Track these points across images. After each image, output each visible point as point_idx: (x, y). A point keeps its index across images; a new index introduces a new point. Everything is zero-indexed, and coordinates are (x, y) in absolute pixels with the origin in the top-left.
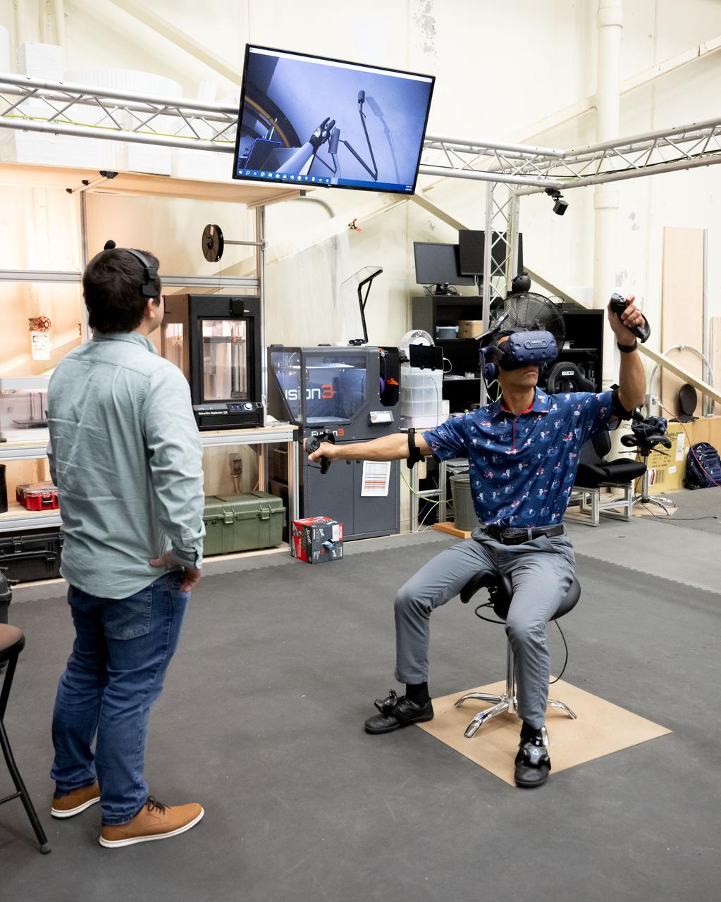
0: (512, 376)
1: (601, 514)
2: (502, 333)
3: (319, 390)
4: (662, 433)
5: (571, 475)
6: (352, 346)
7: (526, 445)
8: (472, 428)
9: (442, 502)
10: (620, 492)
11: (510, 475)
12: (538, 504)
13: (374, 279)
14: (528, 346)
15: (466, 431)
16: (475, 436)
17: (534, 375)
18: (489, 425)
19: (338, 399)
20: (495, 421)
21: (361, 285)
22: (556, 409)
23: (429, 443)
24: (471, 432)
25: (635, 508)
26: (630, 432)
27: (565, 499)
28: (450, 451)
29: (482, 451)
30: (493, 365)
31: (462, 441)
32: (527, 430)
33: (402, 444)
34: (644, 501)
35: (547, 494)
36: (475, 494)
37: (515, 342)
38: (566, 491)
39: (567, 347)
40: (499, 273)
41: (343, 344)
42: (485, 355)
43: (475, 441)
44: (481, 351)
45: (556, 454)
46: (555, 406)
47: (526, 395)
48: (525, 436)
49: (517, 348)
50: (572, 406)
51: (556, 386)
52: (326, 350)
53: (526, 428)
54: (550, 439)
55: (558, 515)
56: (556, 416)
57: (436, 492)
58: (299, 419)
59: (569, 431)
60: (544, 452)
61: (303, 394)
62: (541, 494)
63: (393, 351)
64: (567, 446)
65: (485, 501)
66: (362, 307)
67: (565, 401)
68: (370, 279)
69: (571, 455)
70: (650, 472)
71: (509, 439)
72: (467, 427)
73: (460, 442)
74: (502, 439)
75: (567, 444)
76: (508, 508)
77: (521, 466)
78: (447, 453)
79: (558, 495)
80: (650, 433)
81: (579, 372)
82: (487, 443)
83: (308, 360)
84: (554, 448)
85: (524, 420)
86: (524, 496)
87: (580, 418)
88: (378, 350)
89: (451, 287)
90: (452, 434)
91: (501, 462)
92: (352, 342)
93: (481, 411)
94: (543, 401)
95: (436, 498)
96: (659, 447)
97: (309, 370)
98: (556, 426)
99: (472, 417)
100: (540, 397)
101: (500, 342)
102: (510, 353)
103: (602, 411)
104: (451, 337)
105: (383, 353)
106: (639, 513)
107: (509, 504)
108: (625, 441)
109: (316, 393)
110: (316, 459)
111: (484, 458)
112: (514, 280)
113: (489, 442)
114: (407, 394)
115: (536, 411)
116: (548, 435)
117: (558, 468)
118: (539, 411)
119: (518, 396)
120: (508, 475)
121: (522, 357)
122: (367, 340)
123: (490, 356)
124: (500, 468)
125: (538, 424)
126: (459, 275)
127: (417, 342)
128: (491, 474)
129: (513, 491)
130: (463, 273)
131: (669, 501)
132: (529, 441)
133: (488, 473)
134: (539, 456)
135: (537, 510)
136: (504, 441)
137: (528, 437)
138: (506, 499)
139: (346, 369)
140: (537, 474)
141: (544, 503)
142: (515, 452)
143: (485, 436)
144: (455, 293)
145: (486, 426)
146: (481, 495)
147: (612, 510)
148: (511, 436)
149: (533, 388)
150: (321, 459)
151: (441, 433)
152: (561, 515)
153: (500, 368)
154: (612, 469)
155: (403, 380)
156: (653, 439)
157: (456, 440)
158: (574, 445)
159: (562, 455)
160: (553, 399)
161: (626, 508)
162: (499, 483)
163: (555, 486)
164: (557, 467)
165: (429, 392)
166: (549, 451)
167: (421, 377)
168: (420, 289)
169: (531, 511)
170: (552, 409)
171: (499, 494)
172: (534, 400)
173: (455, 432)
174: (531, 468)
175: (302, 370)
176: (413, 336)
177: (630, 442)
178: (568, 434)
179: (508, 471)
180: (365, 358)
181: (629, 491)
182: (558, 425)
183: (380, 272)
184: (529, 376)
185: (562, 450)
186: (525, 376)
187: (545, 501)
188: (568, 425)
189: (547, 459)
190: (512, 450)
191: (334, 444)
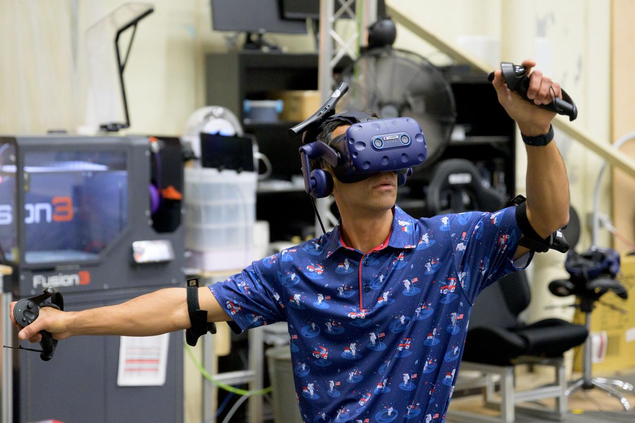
0: (354, 192)
1: (518, 410)
2: (338, 120)
3: (47, 207)
4: (613, 276)
5: (456, 349)
6: (103, 133)
7: (380, 302)
8: (293, 276)
9: (255, 393)
10: (547, 372)
11: (356, 352)
12: (403, 399)
13: (141, 24)
14: (378, 144)
15: (283, 281)
16: (298, 288)
17: (389, 191)
18: (320, 270)
19: (80, 221)
20: (330, 263)
21: (119, 32)
22: (427, 241)
23: (223, 302)
24: (291, 282)
25: (572, 398)
26: (563, 275)
27: (447, 388)
28: (257, 314)
29: (308, 314)
30: (322, 173)
31: (277, 297)
32: (382, 277)
33: (177, 305)
34: (588, 386)
35: (415, 382)
36: (300, 385)
37: (357, 139)
38: (448, 377)
39: (458, 135)
40: (345, 16)
41: (89, 130)
42: (309, 157)
43: (297, 297)
44: (303, 150)
45: (429, 315)
46: (425, 237)
47: (379, 222)
48: (378, 287)
49: (360, 148)
50: (453, 235)
51: (441, 198)
52: (59, 140)
53: (380, 274)
54: (419, 290)
55: (437, 416)
56: (429, 253)
57: (245, 377)
58: (13, 256)
59: (449, 276)
60: (411, 314)
61: (20, 213)
62: (406, 381)
63: (172, 144)
64: (447, 301)
65: (317, 397)
66: (121, 69)
67: (441, 228)
68: (134, 23)
69: (455, 317)
70: (596, 339)
71: (353, 293)
72: (284, 274)
73: (274, 299)
74: (341, 294)
75: (448, 298)
76: (354, 406)
77: (373, 337)
78: (252, 318)
79: (434, 383)
80: (594, 275)
81: (478, 176)
82: (317, 300)
83: (27, 158)
84: (427, 305)
85: (377, 262)
86: (379, 387)
87: (466, 255)
88: (145, 142)
89: (269, 38)
90: (260, 287)
91: (342, 330)
92: (104, 127)
93: (307, 247)
94: (406, 230)
95: (245, 386)
96: (610, 297)
97: (30, 174)
98: (429, 269)
99: (292, 258)
100: (401, 223)
101: (334, 135)
102: (348, 156)
103: (503, 241)
104: (269, 119)
105: (155, 146)
106: (578, 408)
107: (355, 401)
108: (555, 288)
109: (43, 213)
110: (32, 338)
111: (313, 325)
112: (371, 28)
113: (321, 298)
114: (197, 214)
115: (395, 246)
116: (417, 285)
117: (433, 339)
118: (400, 247)
119: (366, 224)
120: (354, 352)
121: (368, 163)
122: (128, 124)
123: (317, 158)
124: (338, 340)
125: (399, 268)
126: (282, 17)
127: (212, 128)
128: (324, 353)
129: (361, 378)
130: (289, 15)
131: (626, 386)
132: (386, 295)
133: (320, 350)
134: (402, 319)
135: (400, 408)
136: (345, 296)
137: (383, 289)
138: (351, 391)
139: (95, 173)
140: (400, 349)
141: (411, 396)
142: (363, 314)
143: (316, 288)
144: (274, 48)
145: (315, 272)
146: (310, 387)
147: (536, 402)
148: (357, 288)
149: (390, 211)
150: (40, 336)
151: (243, 285)
152: (441, 417)
153: (334, 179)
154: (534, 336)
155: (188, 190)
156: (599, 286)
157: (266, 295)
158: (459, 300)
159: (438, 317)
160: (423, 227)
161: (557, 399)
162: (339, 367)
163: (428, 368)
164: (430, 337)
165: (233, 212)
166: (418, 311)
167: (219, 186)
168: (219, 40)
169: (390, 410)
170: (421, 242)
171: (338, 383)
172: (392, 229)
173: (264, 282)
174: (390, 338)
175: (19, 174)
176: (208, 117)
177: (562, 290)
178: (448, 282)
179: (353, 346)
180: (124, 154)
181: (561, 371)
182: (432, 268)
183: (149, 12)
184: (382, 193)
185: (438, 308)
186: (375, 193)
187: (413, 392)
188: (448, 268)
189: (416, 323)
190: (359, 311)
191: (62, 309)
